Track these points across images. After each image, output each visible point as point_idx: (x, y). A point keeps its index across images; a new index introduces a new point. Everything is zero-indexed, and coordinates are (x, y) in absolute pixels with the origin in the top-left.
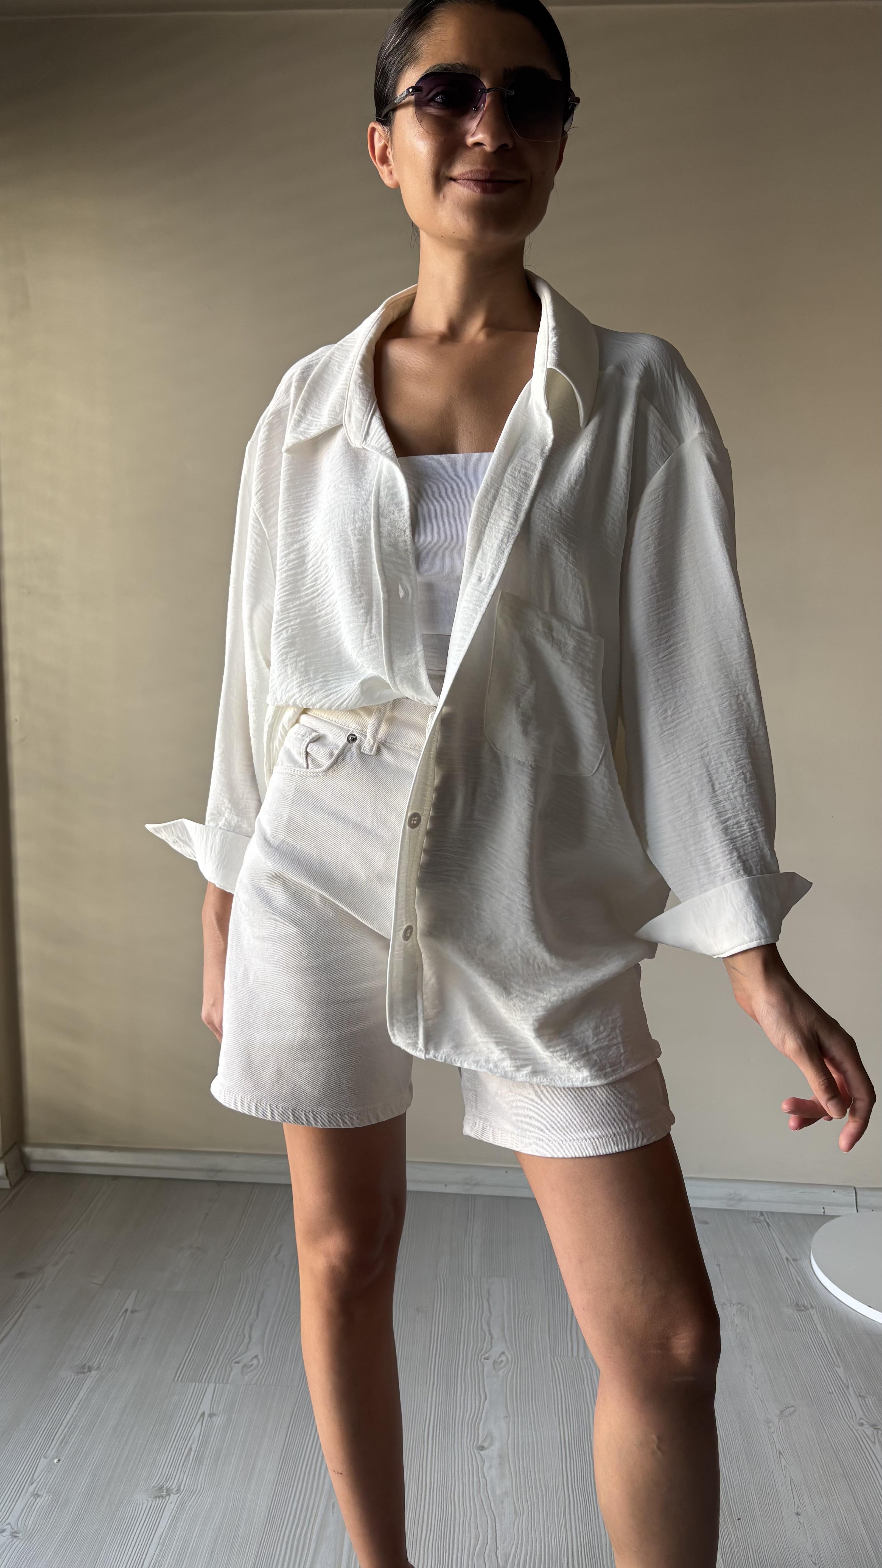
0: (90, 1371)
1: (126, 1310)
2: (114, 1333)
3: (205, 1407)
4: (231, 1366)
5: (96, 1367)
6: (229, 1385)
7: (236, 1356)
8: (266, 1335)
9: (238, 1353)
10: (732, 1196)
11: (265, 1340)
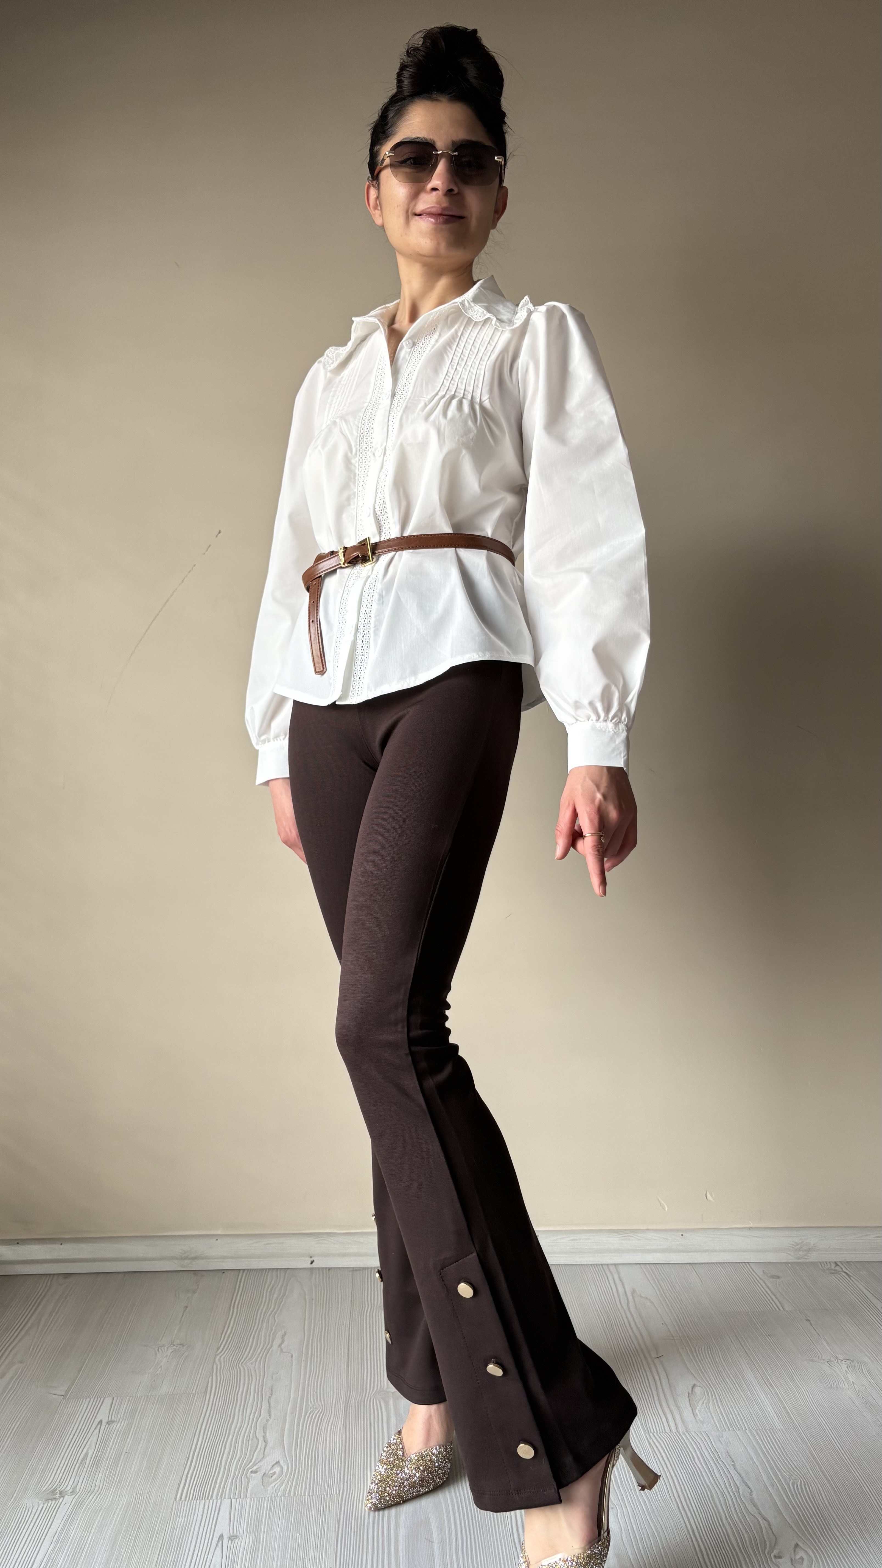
0: (63, 1497)
1: (101, 1421)
2: (88, 1450)
3: (223, 1527)
4: (247, 1477)
5: (71, 1490)
6: (249, 1500)
7: (251, 1464)
8: (285, 1437)
9: (253, 1461)
10: (798, 1247)
11: (285, 1443)
